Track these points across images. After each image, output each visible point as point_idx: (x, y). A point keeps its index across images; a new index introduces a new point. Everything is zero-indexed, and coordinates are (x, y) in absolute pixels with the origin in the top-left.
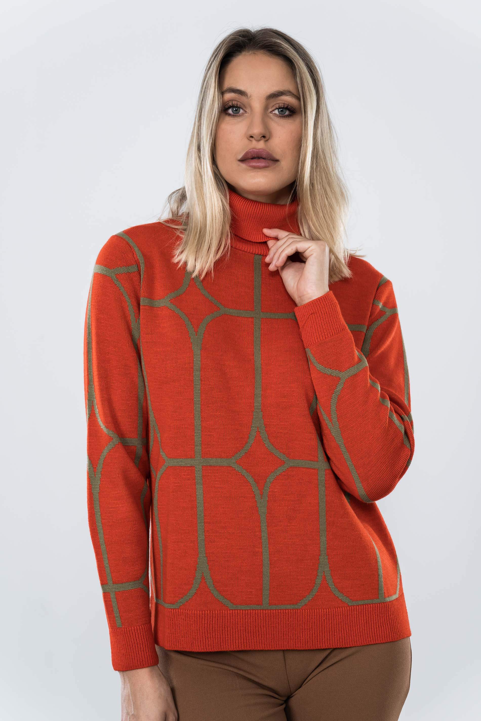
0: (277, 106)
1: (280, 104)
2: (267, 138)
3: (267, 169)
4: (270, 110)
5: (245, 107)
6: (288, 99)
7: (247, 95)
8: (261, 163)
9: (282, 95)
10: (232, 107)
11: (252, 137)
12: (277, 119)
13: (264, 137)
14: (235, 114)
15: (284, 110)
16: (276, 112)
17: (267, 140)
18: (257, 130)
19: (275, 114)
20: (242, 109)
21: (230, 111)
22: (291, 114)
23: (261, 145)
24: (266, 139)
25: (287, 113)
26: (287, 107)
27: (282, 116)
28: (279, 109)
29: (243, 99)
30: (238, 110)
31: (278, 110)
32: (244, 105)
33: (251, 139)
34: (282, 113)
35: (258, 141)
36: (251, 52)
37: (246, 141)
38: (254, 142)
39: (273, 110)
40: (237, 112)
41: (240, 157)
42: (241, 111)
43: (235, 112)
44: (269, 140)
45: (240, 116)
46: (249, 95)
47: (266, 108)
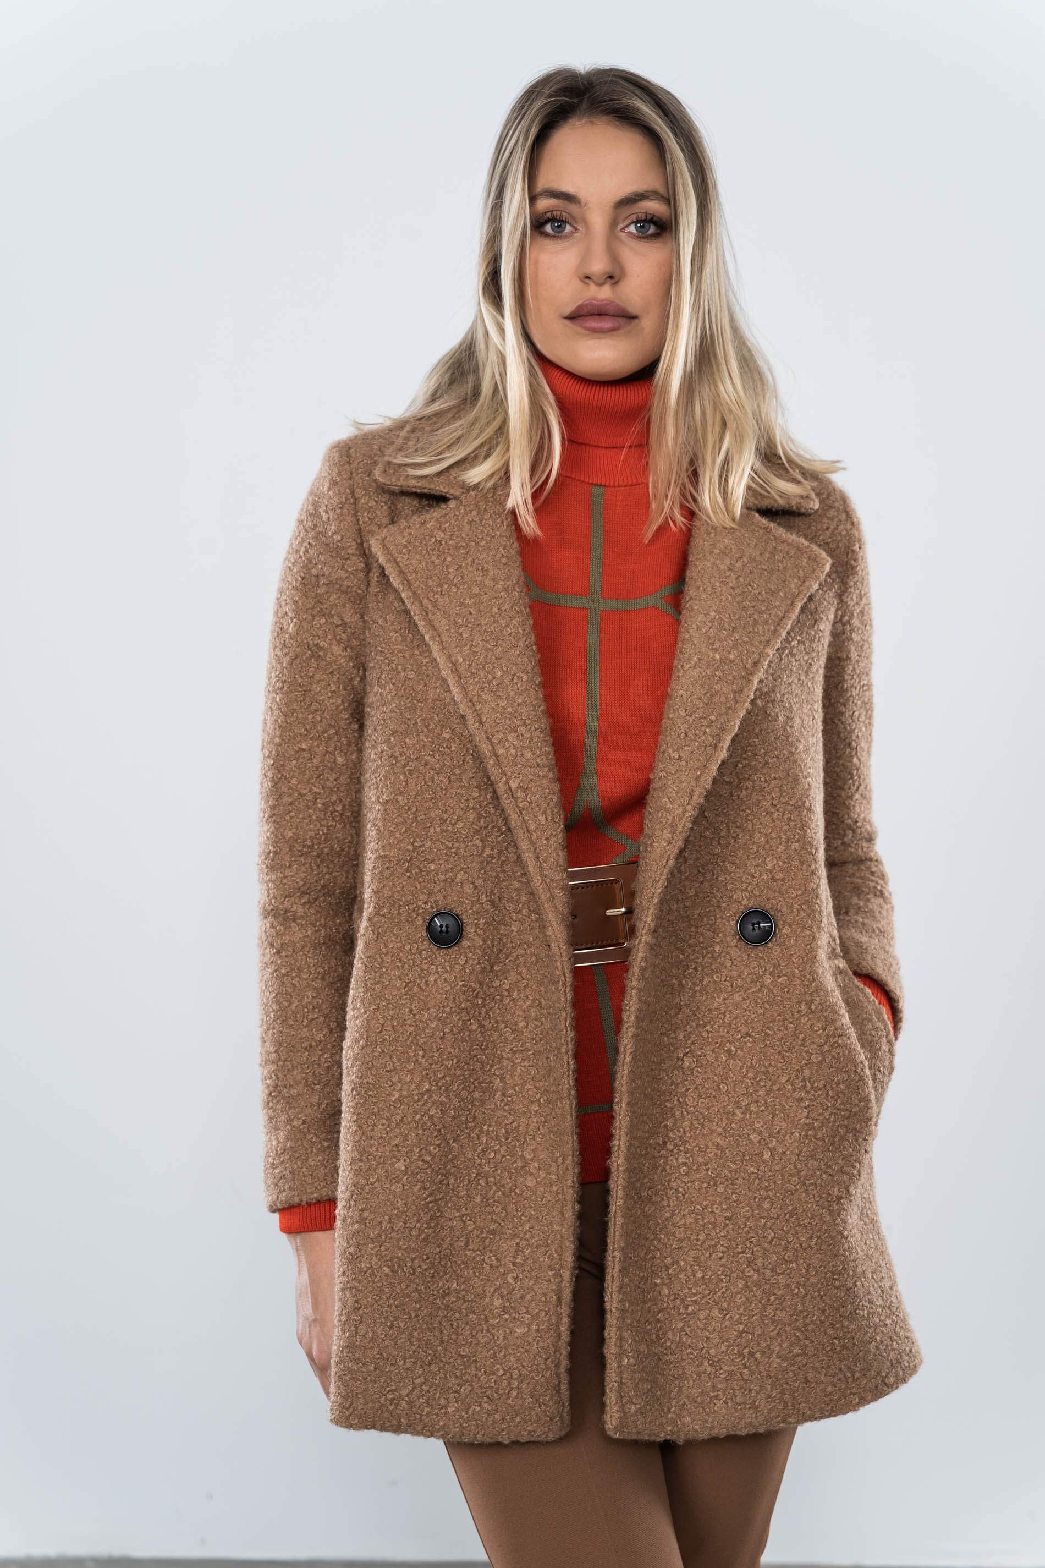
0: (634, 218)
1: (640, 215)
2: (616, 279)
3: (615, 333)
4: (621, 226)
5: (576, 222)
6: (654, 207)
7: (579, 203)
8: (607, 324)
9: (641, 200)
10: (552, 220)
11: (588, 277)
12: (634, 244)
13: (611, 277)
14: (557, 235)
15: (646, 225)
16: (632, 229)
17: (617, 282)
18: (598, 266)
19: (629, 233)
20: (570, 224)
21: (548, 228)
22: (658, 231)
23: (604, 293)
24: (613, 281)
25: (652, 229)
26: (652, 218)
27: (643, 236)
28: (636, 222)
29: (573, 208)
30: (563, 226)
31: (636, 225)
32: (574, 218)
33: (587, 281)
34: (642, 230)
35: (600, 285)
36: (584, 121)
37: (577, 284)
38: (593, 287)
39: (627, 226)
40: (561, 229)
41: (568, 310)
42: (568, 228)
43: (556, 229)
44: (619, 283)
45: (566, 237)
46: (583, 200)
47: (613, 224)
